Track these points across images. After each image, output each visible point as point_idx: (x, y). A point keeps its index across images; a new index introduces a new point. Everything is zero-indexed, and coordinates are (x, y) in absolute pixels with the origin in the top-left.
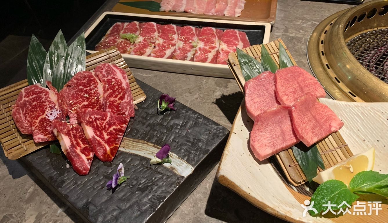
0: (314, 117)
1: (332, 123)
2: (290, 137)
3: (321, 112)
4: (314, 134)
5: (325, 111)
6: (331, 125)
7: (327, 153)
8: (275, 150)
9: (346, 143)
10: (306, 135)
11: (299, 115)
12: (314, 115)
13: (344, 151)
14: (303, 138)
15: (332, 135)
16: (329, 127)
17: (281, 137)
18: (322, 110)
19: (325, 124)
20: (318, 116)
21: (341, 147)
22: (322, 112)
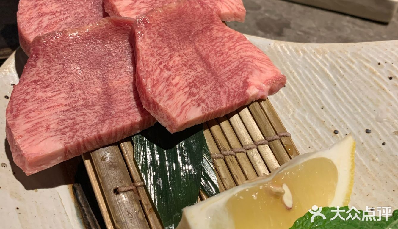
0: (204, 60)
1: (250, 76)
2: (127, 107)
3: (227, 50)
4: (195, 98)
5: (238, 48)
6: (248, 81)
7: (231, 155)
8: (72, 143)
9: (285, 131)
10: (165, 98)
11: (155, 47)
12: (204, 53)
13: (278, 151)
14: (156, 106)
15: (250, 107)
16: (241, 85)
17: (99, 107)
18: (230, 44)
19: (232, 78)
20: (217, 57)
21: (271, 138)
22: (230, 49)
